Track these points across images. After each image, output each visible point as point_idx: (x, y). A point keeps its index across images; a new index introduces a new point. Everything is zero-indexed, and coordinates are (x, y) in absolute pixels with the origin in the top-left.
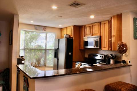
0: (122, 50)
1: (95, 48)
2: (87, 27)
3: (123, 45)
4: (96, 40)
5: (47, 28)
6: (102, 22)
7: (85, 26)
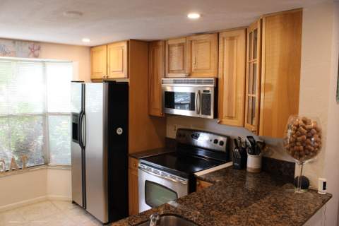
0: (304, 147)
1: (198, 116)
2: (173, 45)
3: (309, 130)
4: (202, 92)
5: (43, 48)
6: (222, 31)
7: (165, 42)
